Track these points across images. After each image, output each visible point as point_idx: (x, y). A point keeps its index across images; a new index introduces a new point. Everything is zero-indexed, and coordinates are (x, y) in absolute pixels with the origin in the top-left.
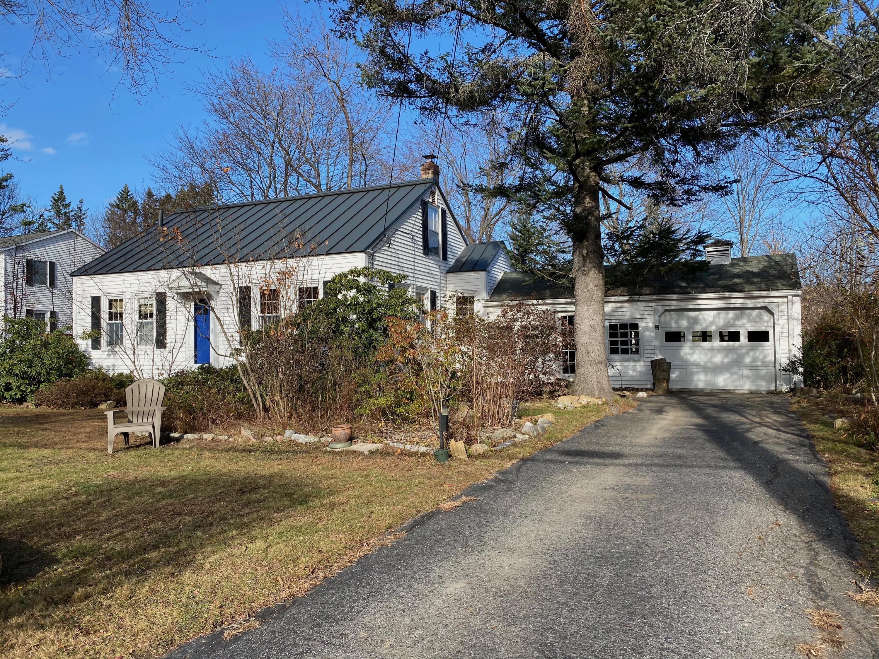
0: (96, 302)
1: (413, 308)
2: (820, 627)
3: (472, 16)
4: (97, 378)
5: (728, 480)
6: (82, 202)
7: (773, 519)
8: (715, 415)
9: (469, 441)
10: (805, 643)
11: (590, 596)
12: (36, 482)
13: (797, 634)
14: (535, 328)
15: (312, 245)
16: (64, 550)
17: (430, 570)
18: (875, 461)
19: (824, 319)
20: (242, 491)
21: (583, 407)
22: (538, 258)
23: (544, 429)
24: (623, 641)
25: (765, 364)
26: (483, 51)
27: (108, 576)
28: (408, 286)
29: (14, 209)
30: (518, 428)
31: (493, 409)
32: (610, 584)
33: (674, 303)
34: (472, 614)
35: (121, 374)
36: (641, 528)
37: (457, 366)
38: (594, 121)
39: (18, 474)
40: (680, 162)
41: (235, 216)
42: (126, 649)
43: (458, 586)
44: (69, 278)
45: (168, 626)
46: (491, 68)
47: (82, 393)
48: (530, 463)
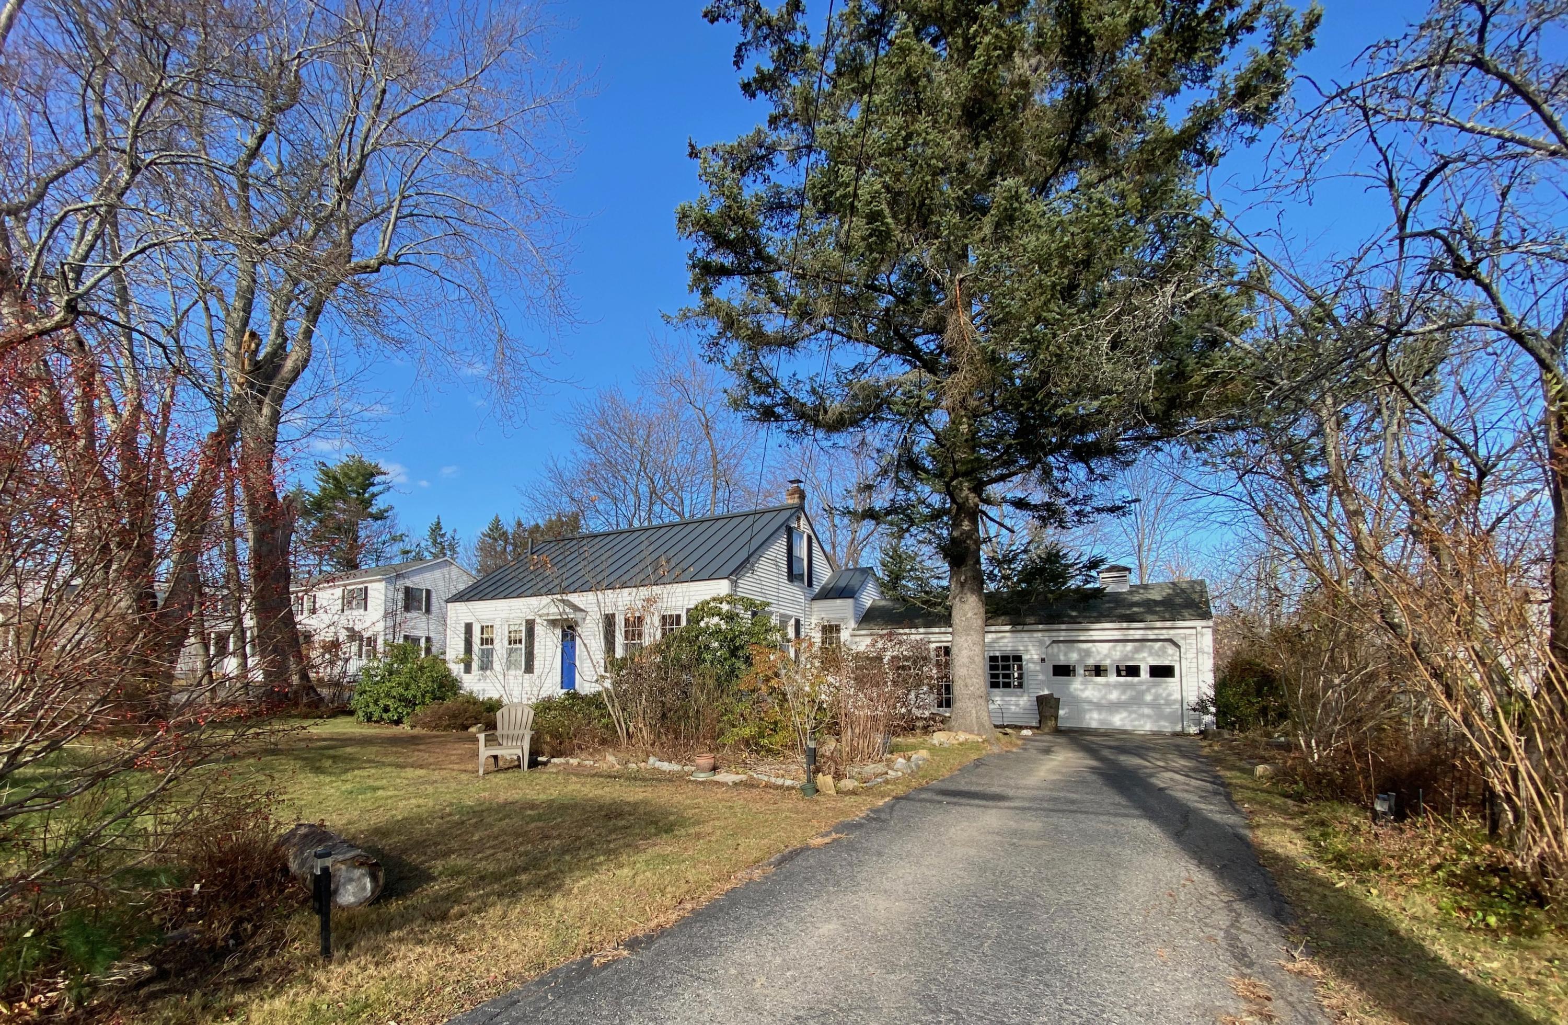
0: (469, 628)
1: (778, 637)
2: (1245, 997)
3: (842, 335)
4: (468, 702)
5: (1131, 829)
6: (455, 531)
7: (1184, 874)
8: (1112, 757)
9: (838, 776)
10: (1229, 1014)
11: (977, 947)
12: (413, 801)
13: (1218, 1004)
14: (907, 659)
15: (677, 571)
16: (440, 868)
17: (802, 909)
18: (1306, 813)
19: (1238, 653)
20: (608, 817)
21: (961, 744)
22: (910, 584)
23: (918, 766)
24: (1016, 998)
25: (1168, 703)
26: (853, 371)
27: (481, 896)
28: (771, 613)
29: (394, 539)
30: (890, 764)
31: (862, 744)
32: (999, 936)
33: (1063, 633)
34: (847, 957)
35: (491, 699)
36: (1032, 878)
37: (823, 696)
38: (973, 439)
39: (396, 793)
40: (1070, 480)
41: (601, 544)
42: (500, 969)
43: (831, 927)
44: (443, 604)
45: (539, 949)
46: (862, 388)
47: (455, 716)
48: (904, 802)
